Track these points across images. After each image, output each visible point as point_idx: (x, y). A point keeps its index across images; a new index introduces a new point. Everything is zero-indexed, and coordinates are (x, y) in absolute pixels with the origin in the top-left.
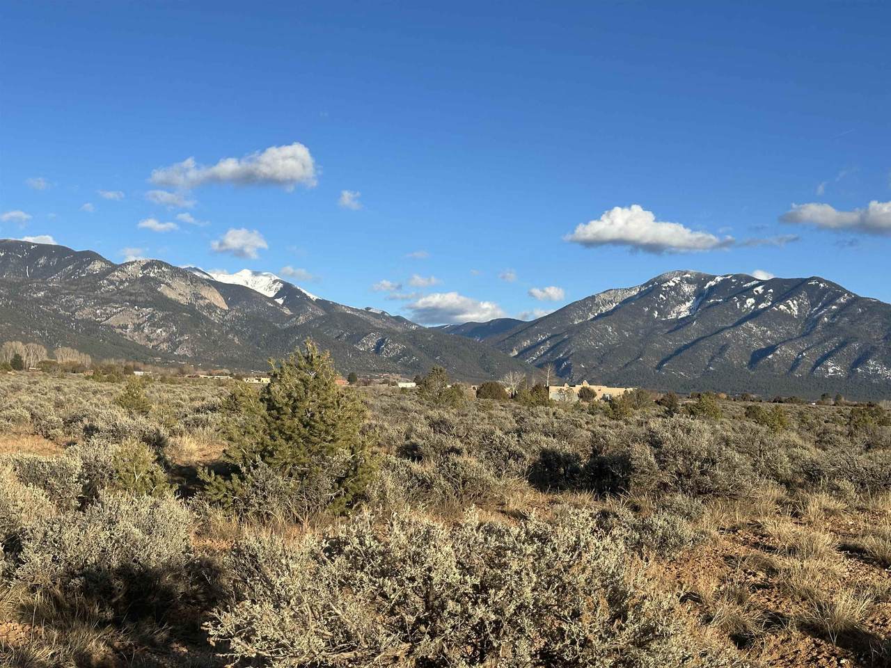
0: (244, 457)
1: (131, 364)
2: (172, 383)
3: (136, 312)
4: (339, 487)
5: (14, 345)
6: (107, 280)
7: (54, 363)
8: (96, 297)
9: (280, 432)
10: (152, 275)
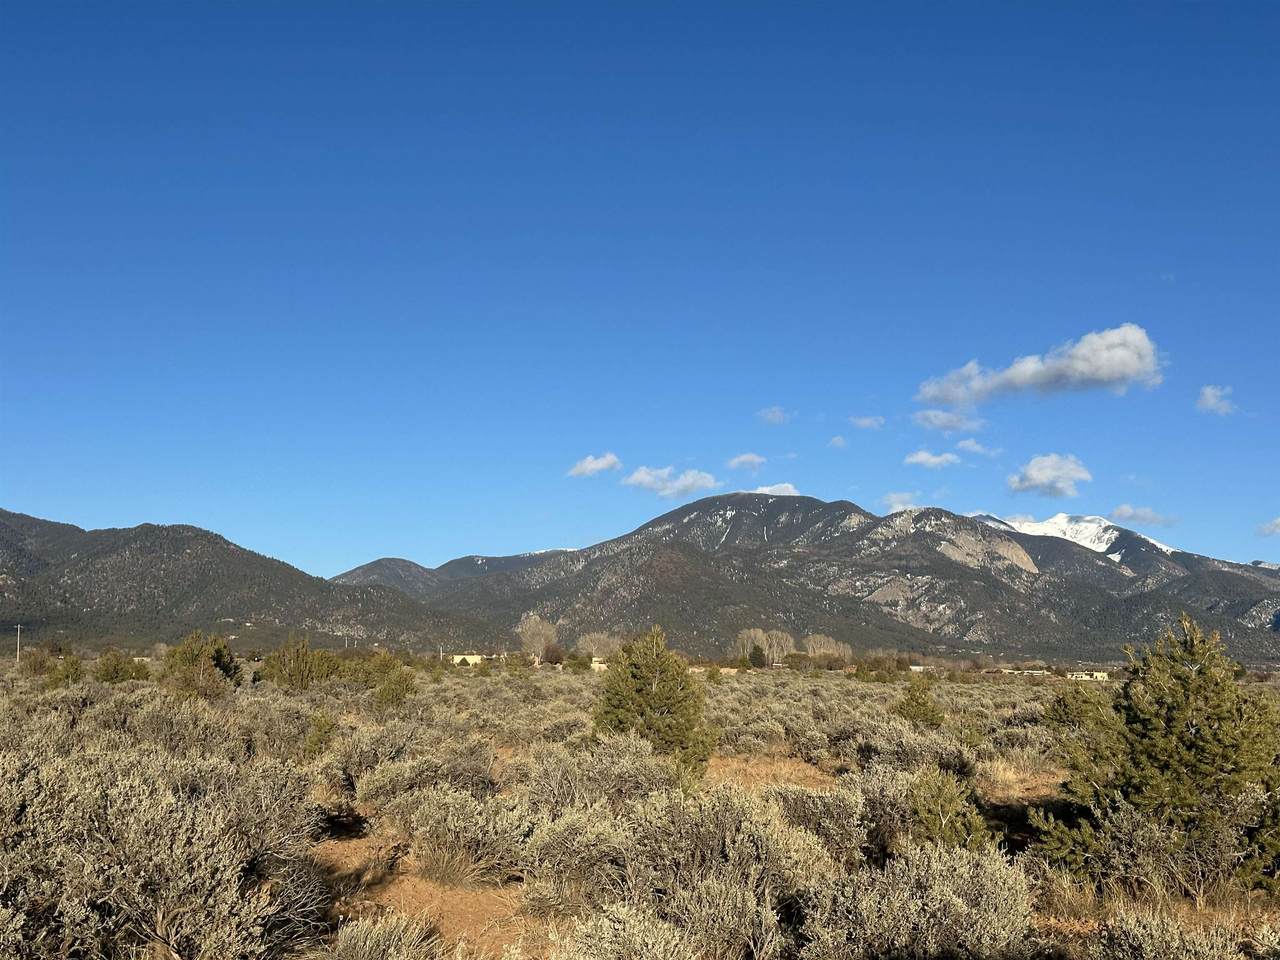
0: (1096, 794)
1: (905, 656)
2: (964, 682)
3: (908, 583)
4: (1250, 842)
5: (753, 635)
6: (868, 539)
7: (805, 657)
8: (855, 564)
9: (1150, 756)
10: (928, 529)
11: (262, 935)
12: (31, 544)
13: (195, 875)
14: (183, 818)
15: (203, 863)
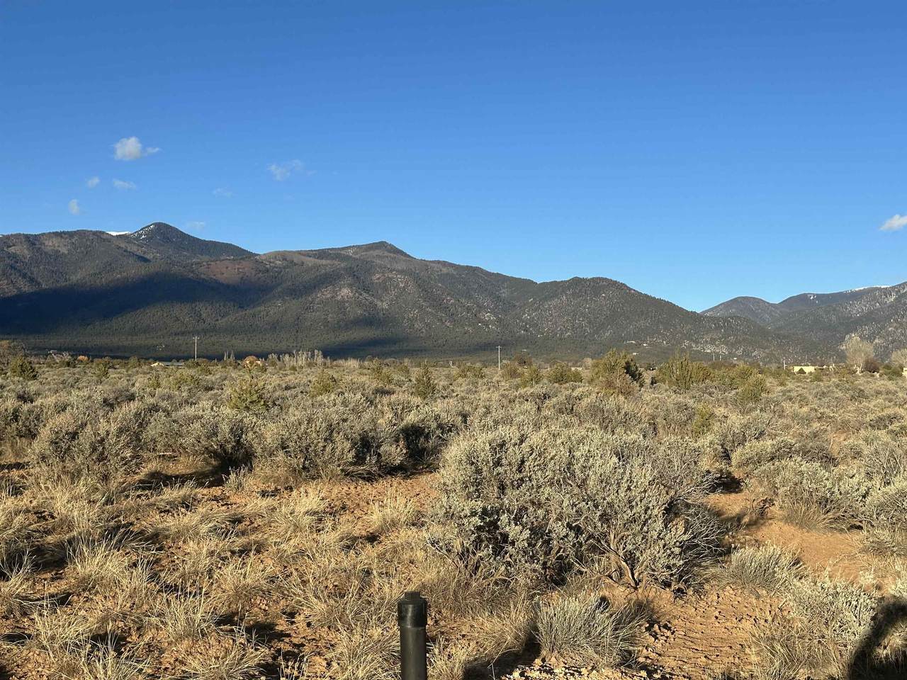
11: (680, 554)
12: (505, 293)
13: (634, 511)
14: (624, 473)
15: (639, 503)
